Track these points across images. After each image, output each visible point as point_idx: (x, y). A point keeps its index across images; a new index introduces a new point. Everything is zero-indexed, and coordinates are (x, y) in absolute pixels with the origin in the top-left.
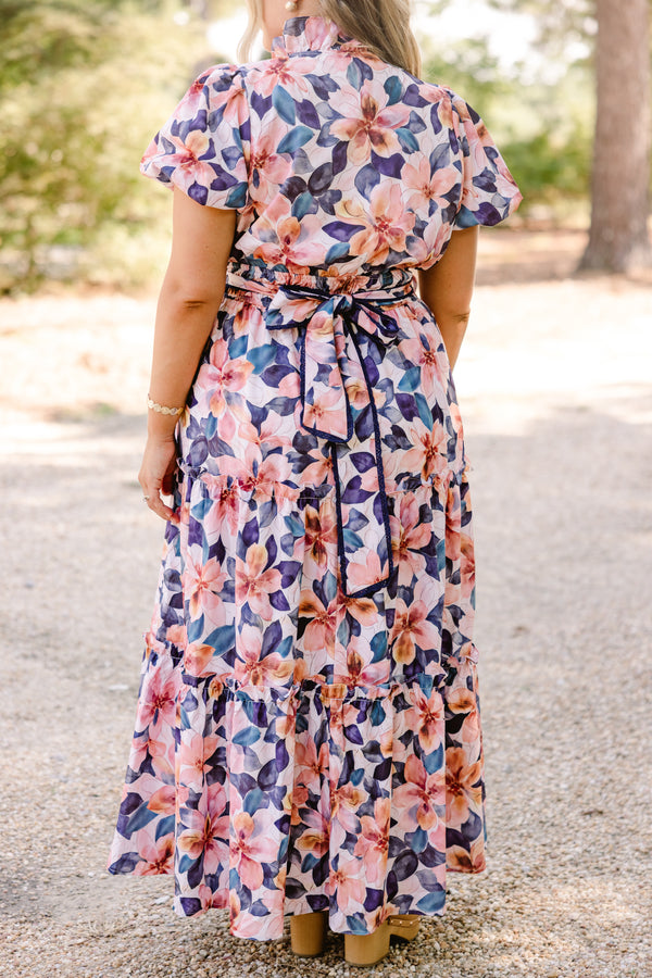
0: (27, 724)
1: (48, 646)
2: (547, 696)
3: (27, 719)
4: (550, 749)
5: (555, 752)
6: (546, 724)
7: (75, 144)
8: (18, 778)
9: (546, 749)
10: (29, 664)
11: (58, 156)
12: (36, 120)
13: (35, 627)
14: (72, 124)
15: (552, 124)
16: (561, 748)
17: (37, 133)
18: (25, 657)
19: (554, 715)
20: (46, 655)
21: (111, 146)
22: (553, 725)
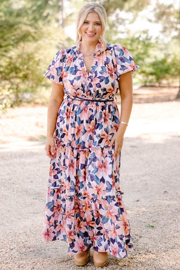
0: (37, 215)
1: (39, 196)
2: (174, 208)
3: (36, 213)
4: (175, 220)
5: (176, 221)
6: (174, 215)
7: (31, 63)
8: (37, 227)
9: (174, 220)
10: (35, 201)
11: (26, 67)
12: (19, 56)
13: (35, 192)
14: (30, 57)
15: (167, 56)
16: (178, 220)
17: (20, 60)
18: (34, 199)
19: (176, 212)
20: (39, 198)
21: (41, 64)
22: (176, 215)
